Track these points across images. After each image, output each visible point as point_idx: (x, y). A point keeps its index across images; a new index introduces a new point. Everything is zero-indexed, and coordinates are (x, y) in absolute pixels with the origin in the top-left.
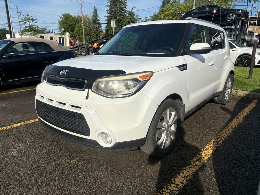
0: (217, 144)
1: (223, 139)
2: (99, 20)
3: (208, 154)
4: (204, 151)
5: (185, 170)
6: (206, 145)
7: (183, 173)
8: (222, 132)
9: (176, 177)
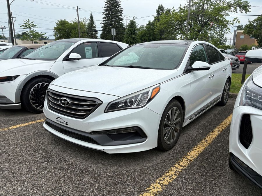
0: (219, 132)
1: (223, 129)
2: (96, 27)
3: (212, 138)
4: (209, 136)
5: (197, 147)
6: (211, 132)
7: (196, 149)
8: (222, 124)
9: (190, 152)
